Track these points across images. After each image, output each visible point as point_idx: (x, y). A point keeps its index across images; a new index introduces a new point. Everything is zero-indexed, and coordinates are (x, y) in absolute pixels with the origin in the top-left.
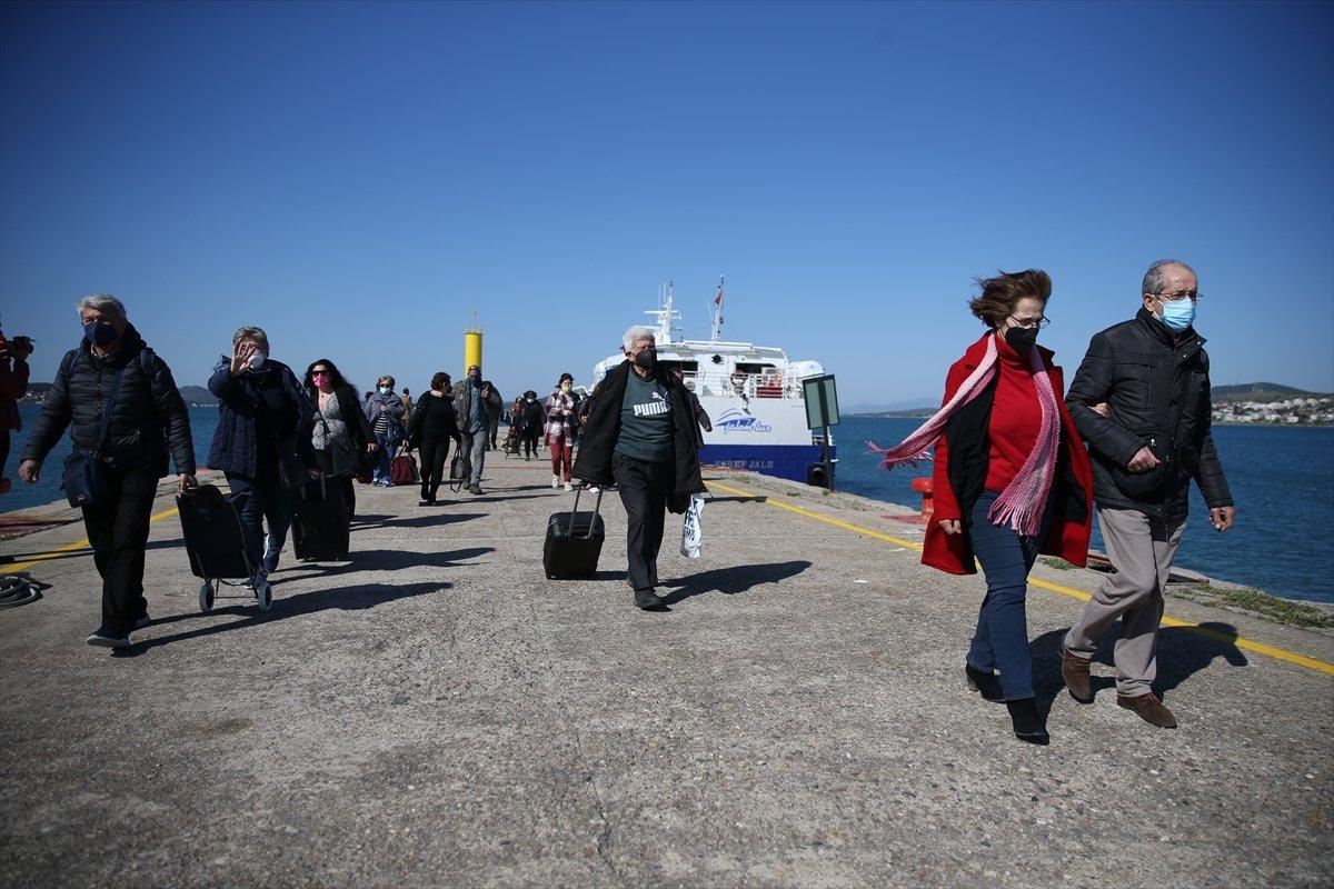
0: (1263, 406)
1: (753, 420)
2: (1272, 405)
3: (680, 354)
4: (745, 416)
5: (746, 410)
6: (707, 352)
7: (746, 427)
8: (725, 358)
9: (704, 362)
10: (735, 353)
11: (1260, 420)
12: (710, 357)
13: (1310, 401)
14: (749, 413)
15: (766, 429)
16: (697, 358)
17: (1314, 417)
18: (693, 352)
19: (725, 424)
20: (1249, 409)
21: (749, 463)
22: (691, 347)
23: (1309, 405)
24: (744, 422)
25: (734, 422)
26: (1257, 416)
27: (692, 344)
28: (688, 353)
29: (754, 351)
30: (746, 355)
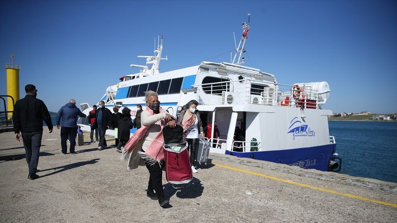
3: (219, 72)
4: (303, 123)
5: (303, 119)
6: (235, 73)
8: (246, 78)
9: (234, 78)
10: (250, 76)
12: (236, 77)
14: (304, 121)
16: (230, 76)
18: (228, 72)
21: (305, 163)
22: (227, 67)
27: (227, 65)
28: (224, 72)
29: (261, 74)
30: (256, 78)
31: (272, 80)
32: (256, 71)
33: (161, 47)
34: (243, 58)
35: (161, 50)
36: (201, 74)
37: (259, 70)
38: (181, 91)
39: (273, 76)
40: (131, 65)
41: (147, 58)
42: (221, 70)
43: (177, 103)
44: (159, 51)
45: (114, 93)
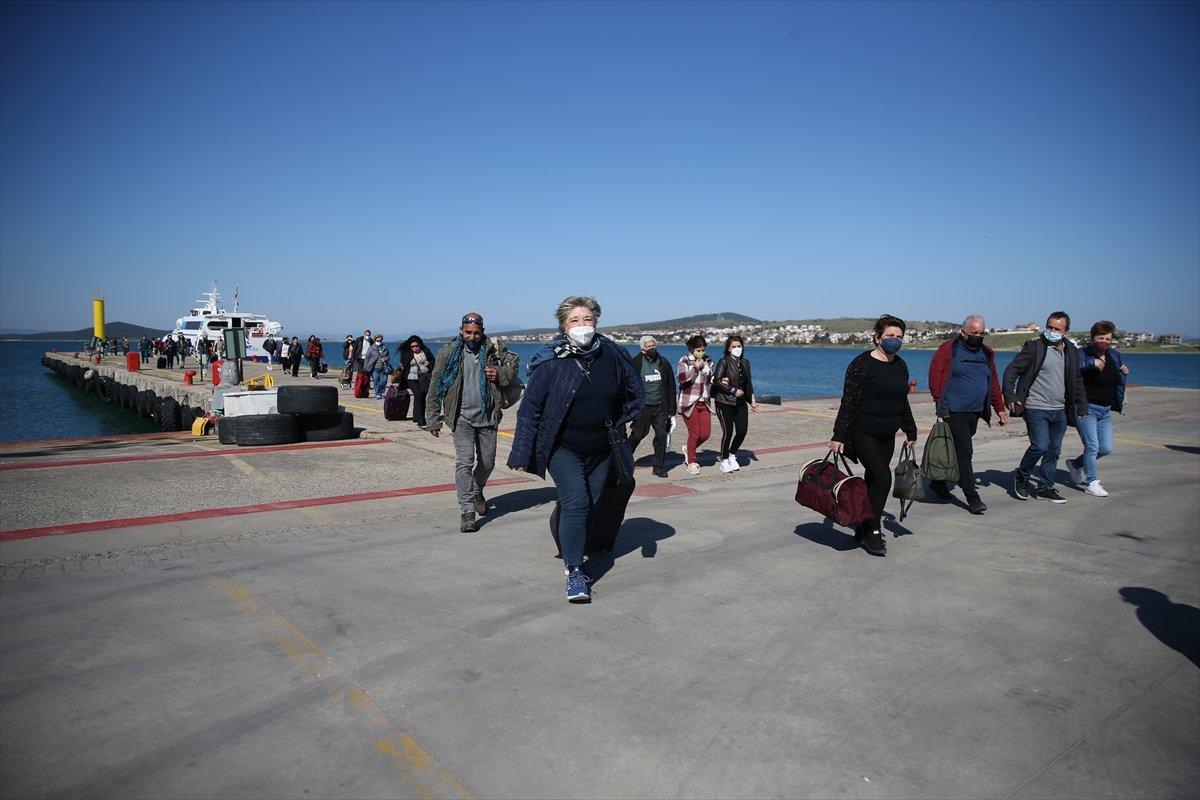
0: (719, 331)
2: (726, 330)
3: (220, 319)
11: (716, 341)
13: (749, 327)
17: (749, 339)
20: (710, 333)
23: (748, 330)
26: (714, 338)
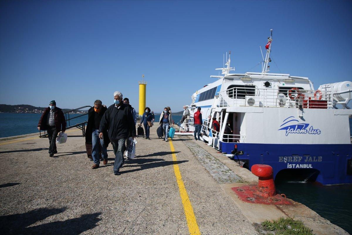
1: (307, 125)
3: (244, 81)
4: (301, 122)
5: (302, 118)
6: (261, 80)
7: (302, 131)
8: (272, 84)
9: (259, 85)
10: (279, 81)
12: (262, 83)
14: (304, 120)
15: (317, 132)
16: (254, 83)
18: (252, 80)
19: (286, 128)
21: (304, 158)
22: (251, 76)
24: (300, 127)
25: (293, 127)
27: (250, 74)
28: (249, 80)
29: (291, 79)
30: (285, 82)
31: (306, 82)
32: (286, 76)
33: (229, 61)
34: (269, 67)
35: (229, 63)
36: (226, 83)
37: (289, 75)
38: (215, 97)
39: (307, 78)
40: (211, 76)
41: (222, 70)
42: (244, 79)
43: (211, 106)
44: (228, 64)
45: (195, 98)
